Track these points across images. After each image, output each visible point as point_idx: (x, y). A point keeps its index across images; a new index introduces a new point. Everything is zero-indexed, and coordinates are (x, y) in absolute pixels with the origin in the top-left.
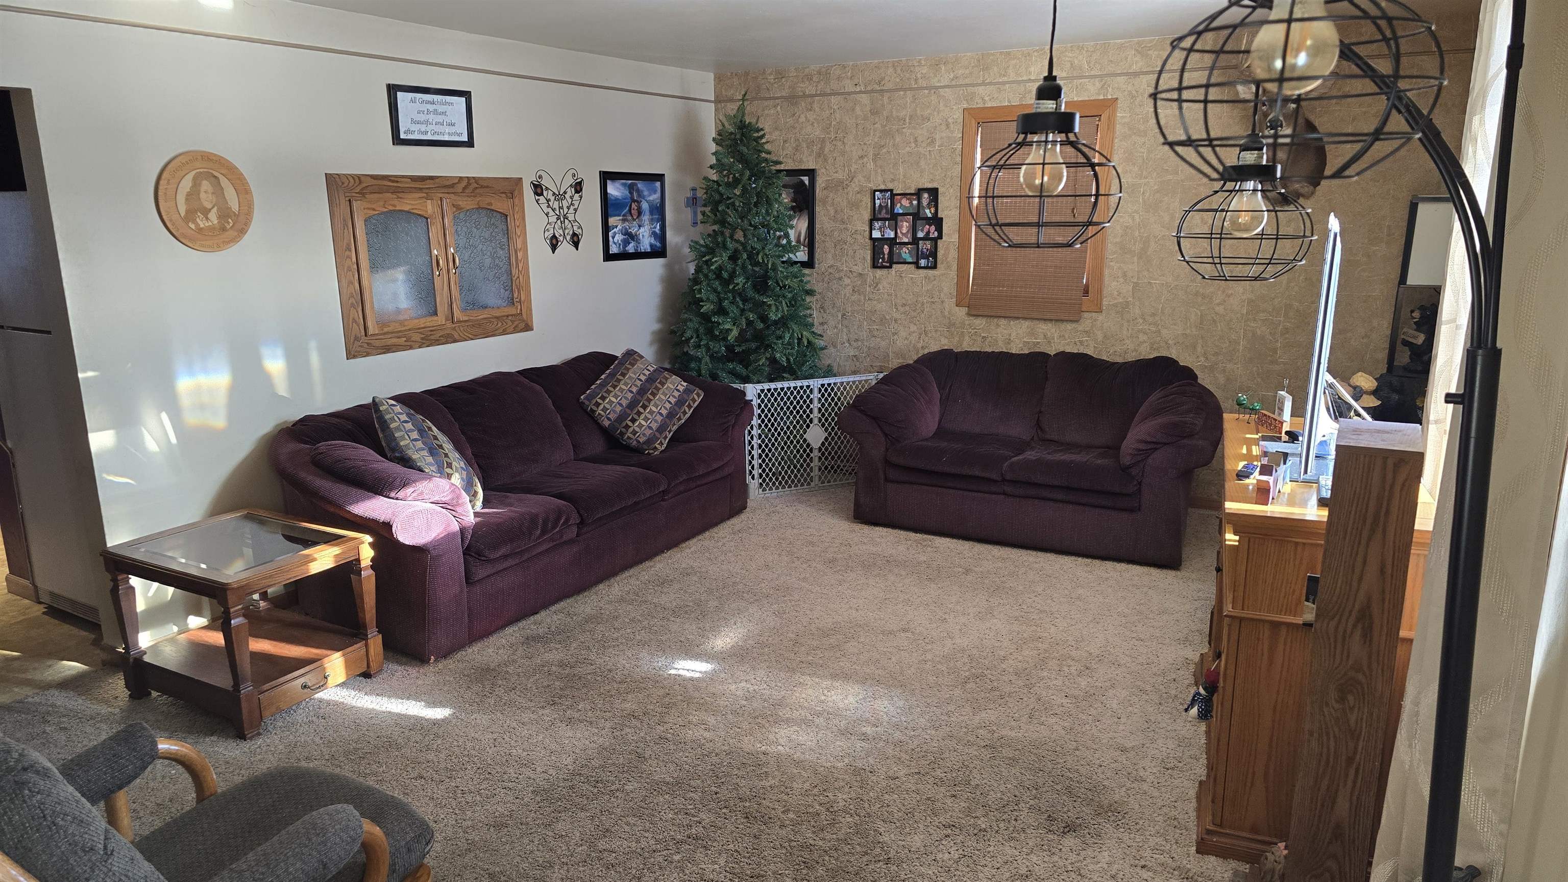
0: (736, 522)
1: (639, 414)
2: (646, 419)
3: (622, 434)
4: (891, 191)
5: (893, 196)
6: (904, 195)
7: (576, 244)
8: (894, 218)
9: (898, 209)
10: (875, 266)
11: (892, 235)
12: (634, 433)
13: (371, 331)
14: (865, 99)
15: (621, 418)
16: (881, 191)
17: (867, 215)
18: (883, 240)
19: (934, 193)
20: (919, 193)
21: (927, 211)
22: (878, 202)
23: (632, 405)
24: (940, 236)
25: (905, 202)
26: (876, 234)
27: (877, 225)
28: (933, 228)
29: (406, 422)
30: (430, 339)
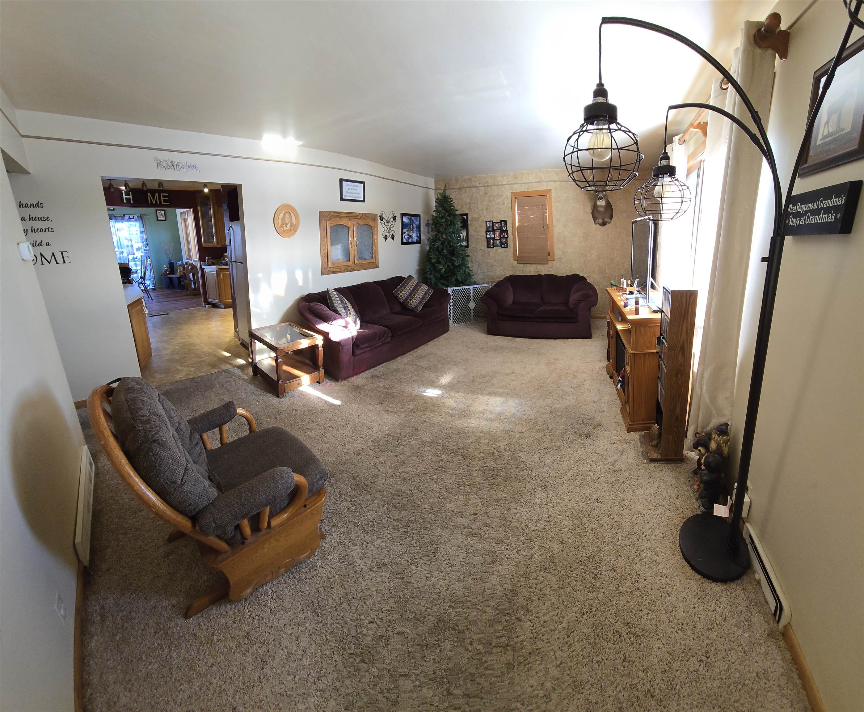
0: (445, 335)
1: (412, 297)
2: (415, 300)
3: (407, 305)
4: (492, 221)
5: (493, 223)
6: (496, 223)
7: (393, 238)
8: (494, 231)
9: (495, 228)
10: (488, 247)
11: (493, 236)
12: (411, 304)
13: (329, 266)
14: (482, 189)
15: (407, 299)
16: (489, 221)
17: (485, 230)
18: (490, 238)
19: (505, 222)
20: (501, 221)
21: (504, 228)
22: (488, 225)
23: (410, 294)
24: (508, 237)
25: (497, 225)
26: (488, 236)
27: (488, 233)
28: (505, 234)
29: (337, 297)
30: (348, 269)
